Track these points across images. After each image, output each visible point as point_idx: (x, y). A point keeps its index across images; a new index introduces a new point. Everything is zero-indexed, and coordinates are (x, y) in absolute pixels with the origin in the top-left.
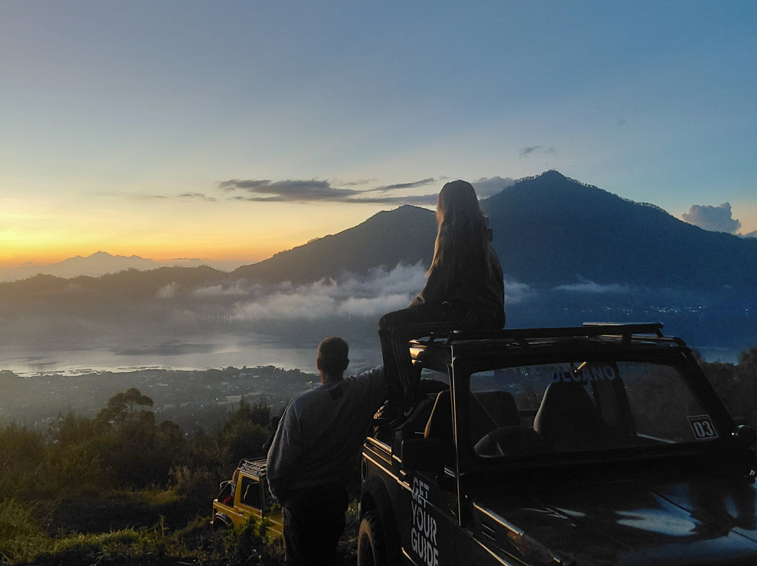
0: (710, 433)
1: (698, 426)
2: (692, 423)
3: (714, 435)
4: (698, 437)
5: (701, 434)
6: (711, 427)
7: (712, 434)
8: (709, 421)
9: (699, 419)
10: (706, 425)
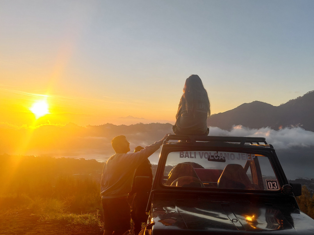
0: (275, 187)
1: (270, 184)
2: (267, 182)
3: (278, 188)
4: (269, 188)
5: (271, 187)
6: (277, 185)
7: (276, 188)
8: (276, 182)
9: (272, 181)
10: (274, 184)
